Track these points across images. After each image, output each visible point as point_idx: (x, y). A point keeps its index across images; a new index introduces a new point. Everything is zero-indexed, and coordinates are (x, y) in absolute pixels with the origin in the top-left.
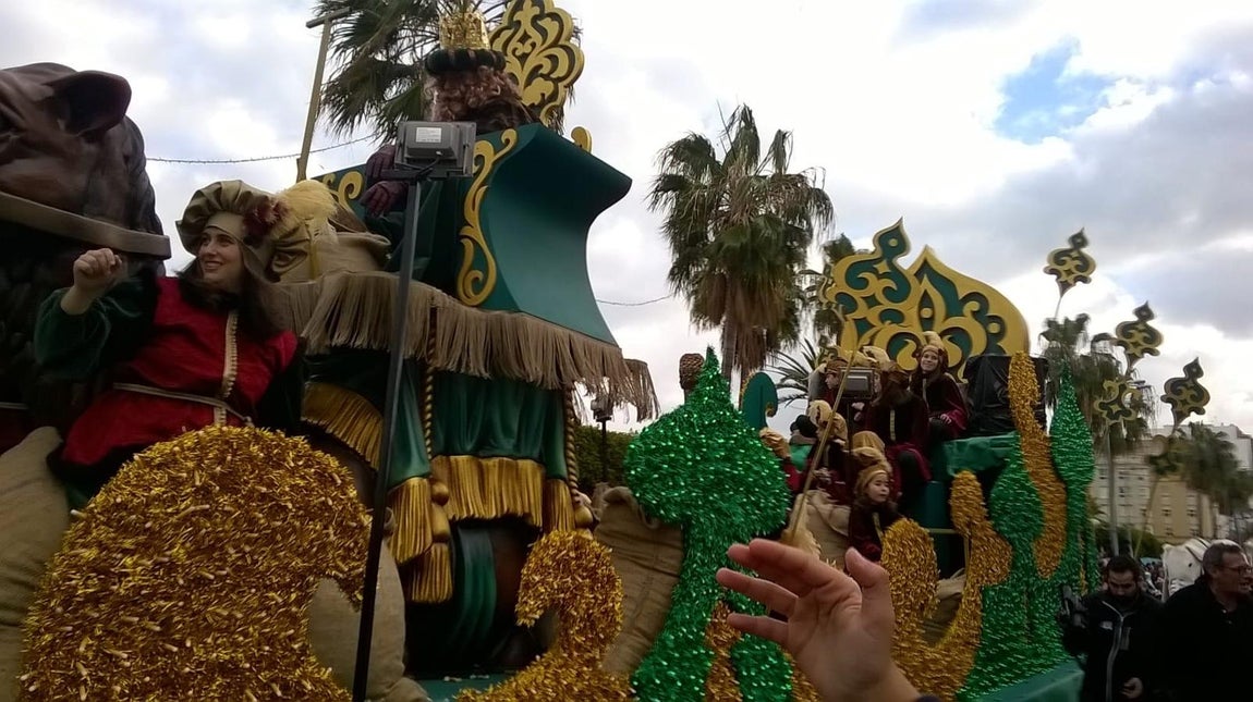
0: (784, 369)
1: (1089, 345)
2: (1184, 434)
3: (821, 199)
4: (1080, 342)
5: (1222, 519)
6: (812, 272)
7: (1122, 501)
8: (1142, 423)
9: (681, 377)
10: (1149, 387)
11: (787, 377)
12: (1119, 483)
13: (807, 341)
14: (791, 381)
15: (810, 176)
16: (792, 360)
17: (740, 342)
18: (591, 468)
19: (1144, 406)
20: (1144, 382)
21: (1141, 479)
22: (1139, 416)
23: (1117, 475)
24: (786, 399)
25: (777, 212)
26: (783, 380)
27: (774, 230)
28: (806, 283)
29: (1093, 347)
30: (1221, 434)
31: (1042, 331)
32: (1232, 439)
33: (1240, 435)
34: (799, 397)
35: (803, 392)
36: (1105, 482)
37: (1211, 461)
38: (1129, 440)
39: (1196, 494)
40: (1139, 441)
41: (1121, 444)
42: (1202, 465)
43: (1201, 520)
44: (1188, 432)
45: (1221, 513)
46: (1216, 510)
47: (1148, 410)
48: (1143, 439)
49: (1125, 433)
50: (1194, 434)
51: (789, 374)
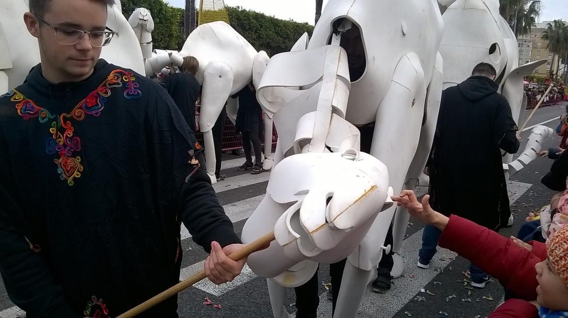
2: (551, 26)
5: (562, 66)
8: (533, 20)
10: (539, 2)
19: (535, 11)
21: (528, 46)
22: (532, 16)
37: (562, 39)
38: (525, 27)
39: (552, 54)
40: (530, 28)
41: (521, 29)
42: (558, 41)
43: (552, 66)
44: (553, 25)
45: (562, 63)
46: (560, 62)
47: (537, 13)
48: (532, 28)
49: (524, 24)
50: (555, 25)
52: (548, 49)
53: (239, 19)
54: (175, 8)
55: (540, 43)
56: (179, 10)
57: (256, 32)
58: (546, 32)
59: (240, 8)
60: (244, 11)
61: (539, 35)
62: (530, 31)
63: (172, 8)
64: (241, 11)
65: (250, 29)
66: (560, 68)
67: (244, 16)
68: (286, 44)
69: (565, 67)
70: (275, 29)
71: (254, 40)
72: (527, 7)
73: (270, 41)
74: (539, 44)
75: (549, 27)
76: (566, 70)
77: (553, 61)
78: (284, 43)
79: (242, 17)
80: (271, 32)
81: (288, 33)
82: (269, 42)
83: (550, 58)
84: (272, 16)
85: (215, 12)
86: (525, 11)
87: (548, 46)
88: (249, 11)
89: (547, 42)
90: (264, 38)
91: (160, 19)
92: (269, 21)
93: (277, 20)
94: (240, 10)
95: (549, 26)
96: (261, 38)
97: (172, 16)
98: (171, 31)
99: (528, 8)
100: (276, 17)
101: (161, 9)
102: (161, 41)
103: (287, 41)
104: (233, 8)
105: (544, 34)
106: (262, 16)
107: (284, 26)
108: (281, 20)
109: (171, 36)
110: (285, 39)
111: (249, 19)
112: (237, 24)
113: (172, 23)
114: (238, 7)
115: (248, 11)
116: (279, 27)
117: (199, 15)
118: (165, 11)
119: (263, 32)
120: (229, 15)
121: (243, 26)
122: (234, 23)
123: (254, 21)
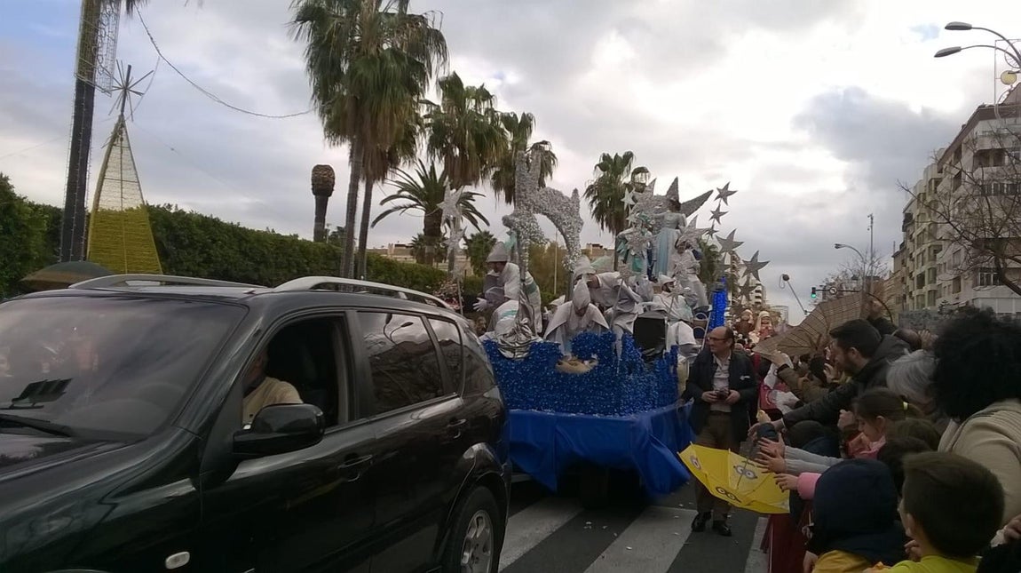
0: (400, 183)
1: (630, 176)
3: (438, 38)
4: (625, 173)
6: (428, 102)
9: (313, 184)
11: (403, 190)
13: (420, 161)
14: (407, 193)
15: (430, 18)
16: (409, 176)
17: (367, 158)
18: (232, 260)
24: (402, 208)
25: (402, 47)
26: (400, 192)
27: (399, 63)
28: (423, 111)
29: (633, 178)
30: (713, 246)
31: (598, 162)
34: (411, 206)
35: (414, 203)
51: (405, 187)
53: (169, 227)
54: (38, 206)
56: (48, 210)
57: (201, 252)
59: (173, 208)
60: (180, 213)
63: (31, 205)
64: (175, 213)
65: (192, 245)
67: (181, 222)
68: (261, 273)
70: (240, 246)
71: (199, 265)
73: (230, 267)
78: (257, 270)
79: (175, 224)
80: (231, 252)
81: (263, 253)
82: (227, 270)
84: (235, 223)
85: (123, 213)
88: (191, 214)
92: (229, 231)
93: (244, 230)
94: (172, 211)
97: (31, 221)
98: (26, 249)
100: (242, 226)
101: (10, 207)
103: (262, 267)
104: (158, 206)
106: (216, 223)
107: (258, 240)
108: (252, 231)
109: (25, 257)
110: (259, 263)
111: (189, 227)
112: (165, 235)
113: (29, 234)
114: (169, 206)
115: (188, 212)
116: (247, 242)
117: (92, 217)
118: (19, 211)
119: (216, 252)
120: (151, 219)
121: (176, 240)
122: (159, 234)
123: (200, 232)
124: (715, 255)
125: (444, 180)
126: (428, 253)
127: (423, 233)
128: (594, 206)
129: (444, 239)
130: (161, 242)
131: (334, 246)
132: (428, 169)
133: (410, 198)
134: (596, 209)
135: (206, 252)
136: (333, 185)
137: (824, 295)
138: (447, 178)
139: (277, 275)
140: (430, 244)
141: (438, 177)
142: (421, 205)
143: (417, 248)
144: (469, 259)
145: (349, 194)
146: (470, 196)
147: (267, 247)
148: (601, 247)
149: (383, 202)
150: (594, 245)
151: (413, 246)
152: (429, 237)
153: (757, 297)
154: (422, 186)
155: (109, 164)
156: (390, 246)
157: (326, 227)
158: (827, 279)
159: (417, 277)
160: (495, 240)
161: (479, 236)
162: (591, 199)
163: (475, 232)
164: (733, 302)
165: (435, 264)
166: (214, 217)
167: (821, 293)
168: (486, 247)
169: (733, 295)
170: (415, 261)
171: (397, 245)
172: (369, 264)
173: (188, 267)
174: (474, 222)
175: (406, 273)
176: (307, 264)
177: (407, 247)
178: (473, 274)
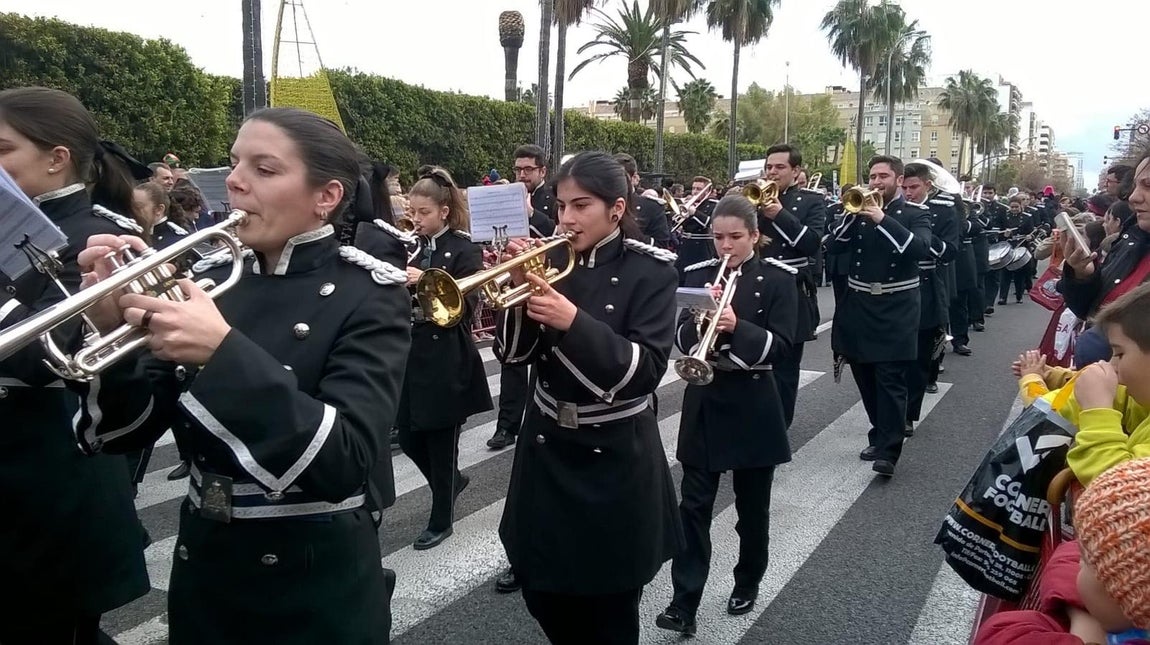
0: (598, 25)
2: (954, 82)
5: (978, 158)
7: (898, 145)
8: (920, 71)
9: (501, 34)
10: (929, 37)
11: (602, 34)
12: (896, 128)
14: (606, 38)
16: (607, 17)
19: (923, 55)
20: (925, 32)
21: (916, 123)
22: (918, 65)
23: (895, 121)
24: (601, 56)
26: (598, 37)
30: (986, 81)
32: (995, 85)
33: (1002, 83)
34: (613, 53)
35: (616, 49)
36: (884, 128)
37: (976, 107)
38: (907, 88)
39: (960, 136)
40: (916, 89)
41: (900, 91)
42: (968, 110)
43: (960, 159)
44: (958, 79)
45: (979, 152)
46: (975, 150)
47: (926, 59)
48: (919, 87)
49: (904, 81)
50: (962, 81)
51: (605, 31)
52: (951, 127)
53: (351, 92)
54: (218, 78)
55: (937, 115)
56: (227, 81)
57: (388, 118)
58: (945, 94)
59: (353, 70)
60: (361, 77)
61: (934, 100)
62: (917, 93)
63: (211, 77)
64: (356, 77)
65: (376, 111)
66: (976, 161)
67: (363, 86)
68: (452, 140)
69: (984, 160)
70: (427, 111)
72: (907, 48)
74: (935, 118)
75: (950, 86)
76: (986, 166)
77: (962, 150)
78: (447, 137)
79: (357, 88)
80: (418, 117)
81: (452, 117)
83: (957, 143)
84: (419, 85)
85: (302, 80)
86: (904, 55)
87: (951, 122)
88: (372, 77)
89: (949, 113)
90: (405, 128)
91: (188, 99)
92: (414, 94)
93: (430, 93)
94: (353, 75)
95: (950, 82)
96: (399, 129)
97: (213, 95)
98: (212, 123)
99: (910, 50)
100: (426, 87)
101: (190, 79)
102: (192, 144)
104: (337, 70)
105: (943, 98)
106: (400, 85)
107: (446, 103)
108: (439, 93)
109: (212, 133)
110: (448, 129)
111: (373, 93)
112: (348, 101)
113: (213, 108)
114: (349, 69)
115: (369, 75)
116: (434, 105)
117: (272, 87)
118: (200, 84)
119: (402, 117)
120: (332, 86)
121: (360, 107)
122: (341, 101)
123: (384, 96)
124: (991, 91)
125: (650, 18)
126: (635, 109)
127: (627, 85)
128: (835, 37)
129: (652, 91)
130: (345, 110)
131: (527, 106)
132: (631, 8)
133: (611, 43)
134: (837, 41)
135: (392, 119)
136: (523, 34)
137: (1132, 137)
138: (653, 16)
139: (469, 141)
140: (636, 98)
141: (642, 18)
142: (623, 51)
143: (621, 105)
144: (683, 112)
145: (541, 42)
146: (680, 36)
147: (455, 111)
148: (844, 89)
149: (580, 50)
150: (835, 88)
151: (618, 101)
152: (634, 90)
153: (1042, 143)
154: (624, 28)
155: (283, 25)
156: (592, 103)
157: (518, 85)
158: (1136, 116)
159: (622, 136)
160: (712, 89)
161: (694, 84)
162: (829, 29)
163: (689, 80)
164: (1011, 150)
165: (642, 122)
166: (396, 79)
167: (1128, 134)
168: (702, 97)
169: (1011, 141)
170: (620, 119)
171: (598, 102)
172: (566, 124)
173: (375, 136)
174: (686, 67)
175: (609, 133)
176: (500, 127)
177: (610, 103)
178: (687, 131)
